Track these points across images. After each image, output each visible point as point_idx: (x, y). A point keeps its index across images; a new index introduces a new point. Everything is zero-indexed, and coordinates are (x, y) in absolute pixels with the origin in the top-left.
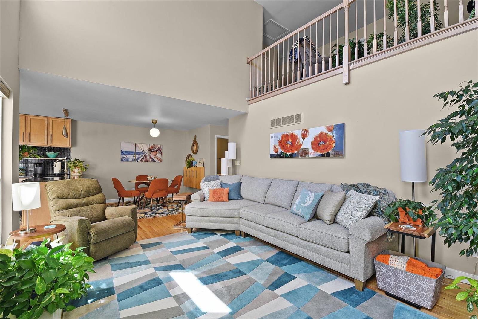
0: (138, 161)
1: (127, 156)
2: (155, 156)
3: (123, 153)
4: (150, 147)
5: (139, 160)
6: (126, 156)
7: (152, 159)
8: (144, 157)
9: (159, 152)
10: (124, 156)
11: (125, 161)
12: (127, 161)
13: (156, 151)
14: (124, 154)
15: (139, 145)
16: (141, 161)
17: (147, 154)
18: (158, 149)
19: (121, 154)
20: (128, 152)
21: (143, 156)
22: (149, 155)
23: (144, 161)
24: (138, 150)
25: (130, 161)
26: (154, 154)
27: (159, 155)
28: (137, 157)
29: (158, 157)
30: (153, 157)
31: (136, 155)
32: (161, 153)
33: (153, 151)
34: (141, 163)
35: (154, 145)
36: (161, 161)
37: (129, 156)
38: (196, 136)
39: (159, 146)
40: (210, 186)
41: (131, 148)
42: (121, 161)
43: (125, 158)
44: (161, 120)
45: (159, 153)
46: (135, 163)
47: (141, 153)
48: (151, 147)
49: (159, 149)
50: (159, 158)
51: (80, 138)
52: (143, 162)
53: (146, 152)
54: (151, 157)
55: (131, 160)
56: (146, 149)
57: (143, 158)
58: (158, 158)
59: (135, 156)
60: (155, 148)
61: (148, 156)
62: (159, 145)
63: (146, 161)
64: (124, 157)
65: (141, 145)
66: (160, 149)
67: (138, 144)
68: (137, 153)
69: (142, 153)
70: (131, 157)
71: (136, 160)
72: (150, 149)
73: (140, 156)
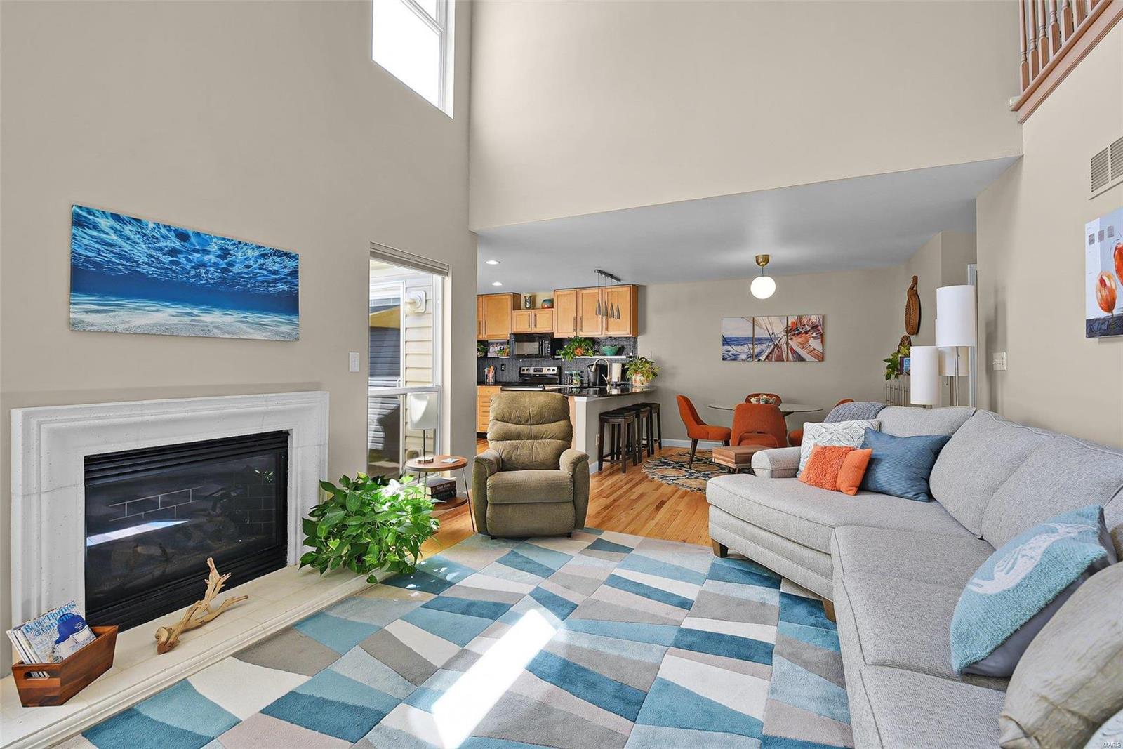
0: (759, 360)
1: (736, 348)
2: (802, 345)
3: (726, 341)
4: (789, 323)
5: (763, 358)
6: (734, 349)
7: (794, 352)
8: (774, 348)
9: (814, 335)
10: (729, 348)
11: (732, 360)
12: (735, 359)
13: (807, 332)
14: (729, 345)
15: (762, 321)
16: (766, 358)
17: (783, 341)
18: (812, 328)
19: (723, 345)
20: (738, 338)
21: (773, 346)
22: (787, 343)
23: (773, 359)
24: (760, 333)
25: (742, 360)
26: (800, 340)
27: (815, 344)
28: (757, 350)
29: (811, 349)
30: (797, 349)
31: (755, 346)
32: (822, 336)
33: (798, 334)
34: (768, 365)
35: (800, 318)
36: (821, 358)
37: (739, 348)
38: (916, 279)
39: (814, 319)
40: (823, 435)
41: (744, 330)
42: (724, 359)
43: (730, 354)
44: (781, 254)
45: (813, 337)
46: (754, 364)
47: (766, 339)
48: (793, 323)
49: (815, 327)
50: (815, 349)
51: (653, 318)
52: (771, 360)
53: (780, 336)
54: (791, 348)
55: (743, 356)
56: (779, 329)
57: (772, 352)
58: (811, 352)
59: (753, 349)
60: (804, 325)
61: (785, 346)
62: (815, 317)
63: (780, 359)
64: (729, 351)
65: (767, 321)
66: (817, 326)
67: (760, 319)
68: (755, 340)
69: (770, 339)
70: (744, 350)
71: (756, 356)
72: (789, 328)
73: (764, 347)
